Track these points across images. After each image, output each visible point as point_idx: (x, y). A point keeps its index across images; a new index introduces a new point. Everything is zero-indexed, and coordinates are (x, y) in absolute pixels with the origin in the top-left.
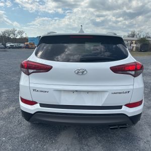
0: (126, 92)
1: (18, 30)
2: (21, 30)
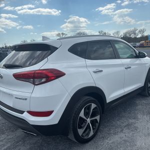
0: (24, 99)
1: (139, 29)
2: (142, 28)
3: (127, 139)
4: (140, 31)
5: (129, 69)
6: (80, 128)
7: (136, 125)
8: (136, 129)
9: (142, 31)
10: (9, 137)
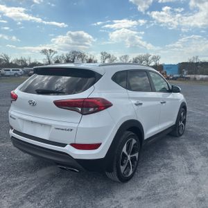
0: (68, 130)
1: (152, 55)
2: (156, 55)
3: (167, 177)
4: (153, 58)
5: (164, 104)
6: (122, 164)
7: (172, 165)
8: (174, 168)
9: (155, 58)
10: (30, 178)
